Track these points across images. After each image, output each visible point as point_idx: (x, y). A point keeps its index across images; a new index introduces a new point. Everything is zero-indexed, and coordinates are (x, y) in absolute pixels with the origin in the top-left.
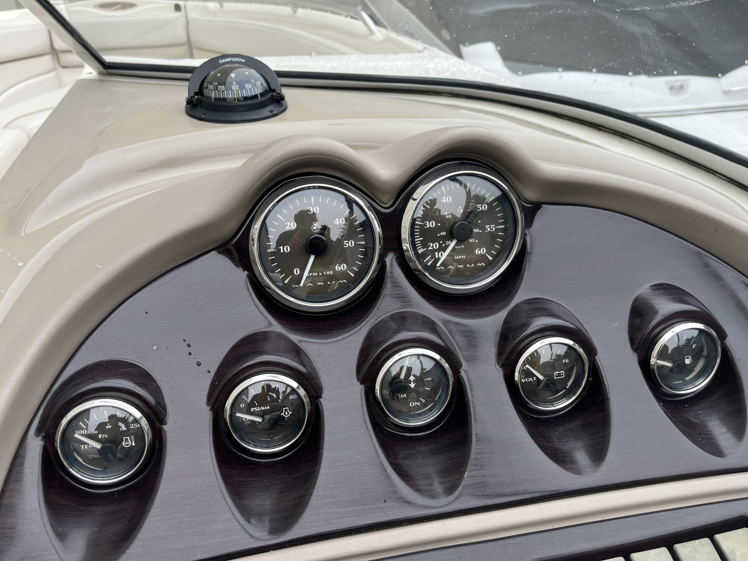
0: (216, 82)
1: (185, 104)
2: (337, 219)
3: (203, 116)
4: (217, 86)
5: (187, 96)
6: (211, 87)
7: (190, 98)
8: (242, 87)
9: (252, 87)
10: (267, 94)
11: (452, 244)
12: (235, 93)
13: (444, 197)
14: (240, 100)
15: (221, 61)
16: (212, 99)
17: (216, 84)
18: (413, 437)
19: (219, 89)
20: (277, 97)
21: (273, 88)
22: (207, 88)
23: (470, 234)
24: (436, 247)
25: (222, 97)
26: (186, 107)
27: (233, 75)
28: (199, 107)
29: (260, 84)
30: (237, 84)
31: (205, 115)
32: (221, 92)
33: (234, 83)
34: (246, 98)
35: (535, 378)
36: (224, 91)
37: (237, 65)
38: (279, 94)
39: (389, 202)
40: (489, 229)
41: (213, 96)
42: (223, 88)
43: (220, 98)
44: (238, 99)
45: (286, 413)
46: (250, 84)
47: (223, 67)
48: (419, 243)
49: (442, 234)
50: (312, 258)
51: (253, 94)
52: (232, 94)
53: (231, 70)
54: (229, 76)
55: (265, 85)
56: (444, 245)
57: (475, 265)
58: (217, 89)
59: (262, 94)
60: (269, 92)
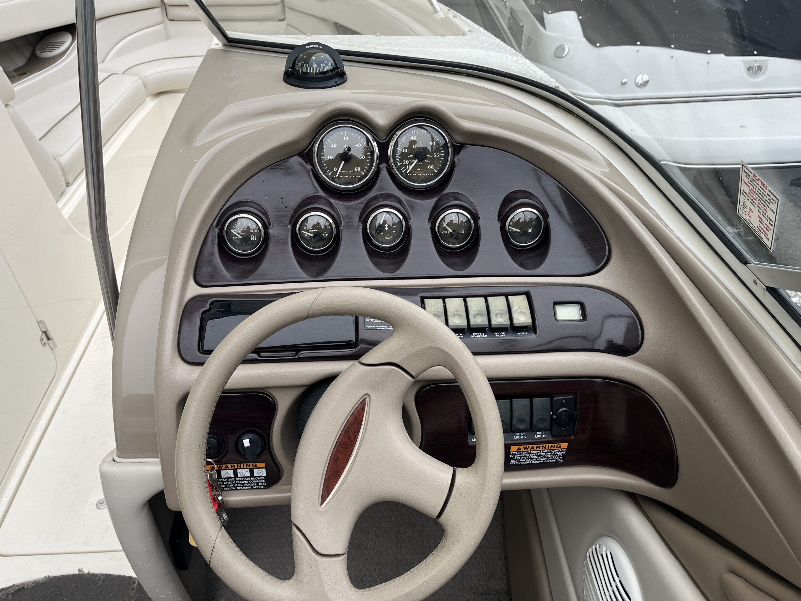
0: (303, 61)
1: (283, 74)
2: (357, 144)
3: (294, 83)
4: (303, 64)
5: (285, 69)
6: (300, 64)
7: (286, 71)
8: (319, 66)
9: (325, 66)
10: (334, 70)
11: (416, 161)
12: (314, 69)
13: (413, 137)
14: (317, 74)
15: (307, 47)
16: (300, 72)
17: (303, 63)
18: (384, 253)
19: (304, 66)
20: (341, 72)
21: (338, 67)
22: (297, 64)
23: (425, 157)
24: (407, 163)
25: (306, 71)
26: (283, 76)
27: (314, 58)
28: (292, 77)
29: (330, 64)
30: (316, 64)
31: (295, 82)
32: (306, 68)
33: (314, 63)
34: (321, 73)
35: (449, 232)
36: (308, 68)
37: (317, 51)
38: (342, 71)
39: (384, 137)
40: (436, 156)
41: (301, 71)
42: (307, 65)
43: (305, 72)
44: (316, 73)
45: (325, 235)
46: (324, 64)
47: (308, 51)
48: (398, 160)
49: (410, 156)
50: (343, 162)
51: (326, 70)
52: (312, 70)
53: (313, 54)
54: (311, 58)
55: (334, 64)
56: (411, 162)
57: (428, 174)
58: (303, 66)
59: (331, 71)
60: (336, 69)
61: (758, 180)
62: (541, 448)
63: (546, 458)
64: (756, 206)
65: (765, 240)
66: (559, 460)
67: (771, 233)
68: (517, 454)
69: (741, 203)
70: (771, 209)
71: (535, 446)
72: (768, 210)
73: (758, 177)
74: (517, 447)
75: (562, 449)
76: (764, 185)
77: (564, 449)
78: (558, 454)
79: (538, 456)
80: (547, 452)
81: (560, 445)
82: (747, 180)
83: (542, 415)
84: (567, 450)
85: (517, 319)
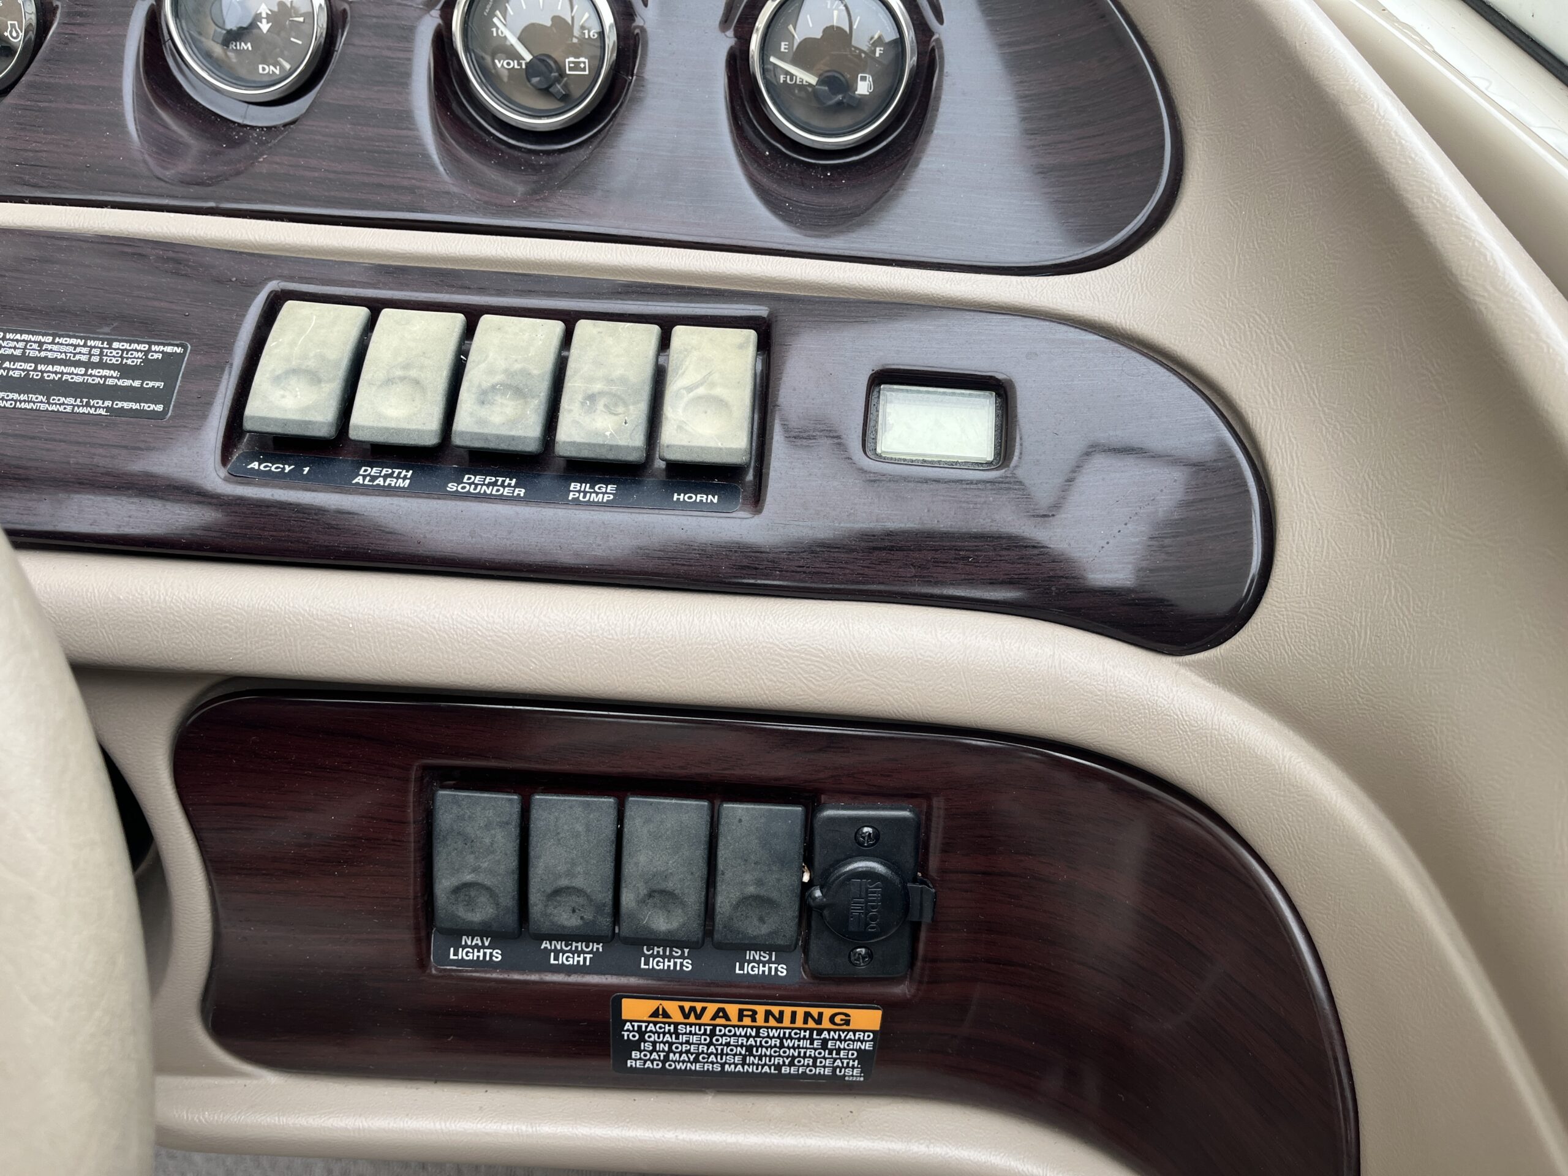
45: (14, 34)
62: (760, 1017)
63: (787, 1057)
66: (849, 1072)
68: (651, 1031)
71: (732, 1010)
74: (651, 1005)
75: (854, 1032)
77: (864, 1031)
78: (838, 1051)
79: (749, 1049)
80: (790, 1038)
81: (847, 1015)
83: (759, 883)
84: (881, 1037)
85: (680, 428)
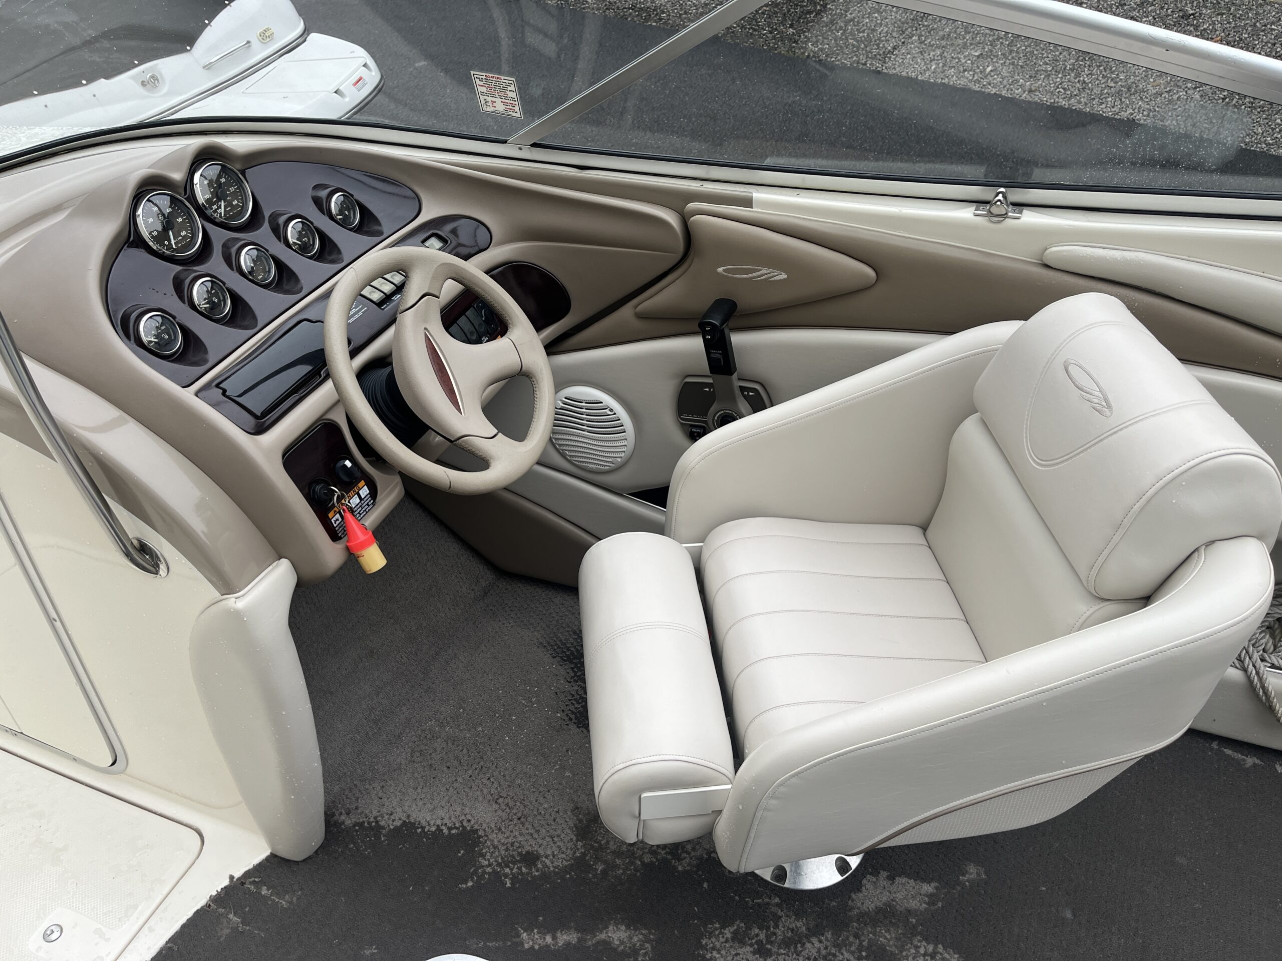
24: (216, 207)
40: (232, 190)
48: (208, 208)
57: (238, 208)
61: (492, 77)
64: (497, 96)
65: (514, 114)
67: (517, 106)
69: (483, 102)
70: (510, 91)
72: (508, 92)
73: (491, 75)
76: (498, 78)
82: (481, 83)
